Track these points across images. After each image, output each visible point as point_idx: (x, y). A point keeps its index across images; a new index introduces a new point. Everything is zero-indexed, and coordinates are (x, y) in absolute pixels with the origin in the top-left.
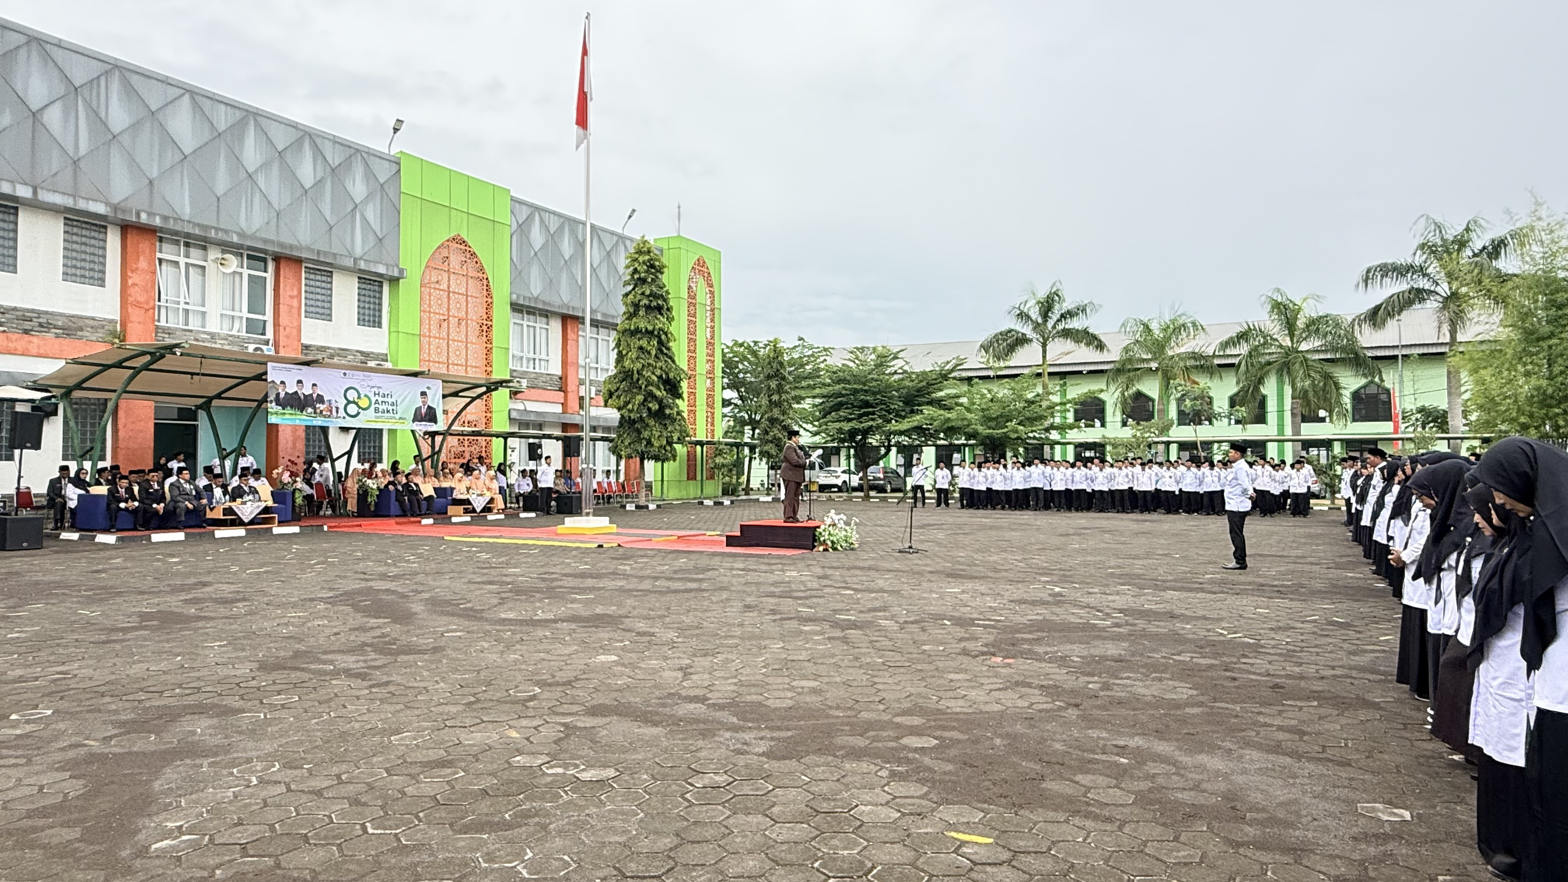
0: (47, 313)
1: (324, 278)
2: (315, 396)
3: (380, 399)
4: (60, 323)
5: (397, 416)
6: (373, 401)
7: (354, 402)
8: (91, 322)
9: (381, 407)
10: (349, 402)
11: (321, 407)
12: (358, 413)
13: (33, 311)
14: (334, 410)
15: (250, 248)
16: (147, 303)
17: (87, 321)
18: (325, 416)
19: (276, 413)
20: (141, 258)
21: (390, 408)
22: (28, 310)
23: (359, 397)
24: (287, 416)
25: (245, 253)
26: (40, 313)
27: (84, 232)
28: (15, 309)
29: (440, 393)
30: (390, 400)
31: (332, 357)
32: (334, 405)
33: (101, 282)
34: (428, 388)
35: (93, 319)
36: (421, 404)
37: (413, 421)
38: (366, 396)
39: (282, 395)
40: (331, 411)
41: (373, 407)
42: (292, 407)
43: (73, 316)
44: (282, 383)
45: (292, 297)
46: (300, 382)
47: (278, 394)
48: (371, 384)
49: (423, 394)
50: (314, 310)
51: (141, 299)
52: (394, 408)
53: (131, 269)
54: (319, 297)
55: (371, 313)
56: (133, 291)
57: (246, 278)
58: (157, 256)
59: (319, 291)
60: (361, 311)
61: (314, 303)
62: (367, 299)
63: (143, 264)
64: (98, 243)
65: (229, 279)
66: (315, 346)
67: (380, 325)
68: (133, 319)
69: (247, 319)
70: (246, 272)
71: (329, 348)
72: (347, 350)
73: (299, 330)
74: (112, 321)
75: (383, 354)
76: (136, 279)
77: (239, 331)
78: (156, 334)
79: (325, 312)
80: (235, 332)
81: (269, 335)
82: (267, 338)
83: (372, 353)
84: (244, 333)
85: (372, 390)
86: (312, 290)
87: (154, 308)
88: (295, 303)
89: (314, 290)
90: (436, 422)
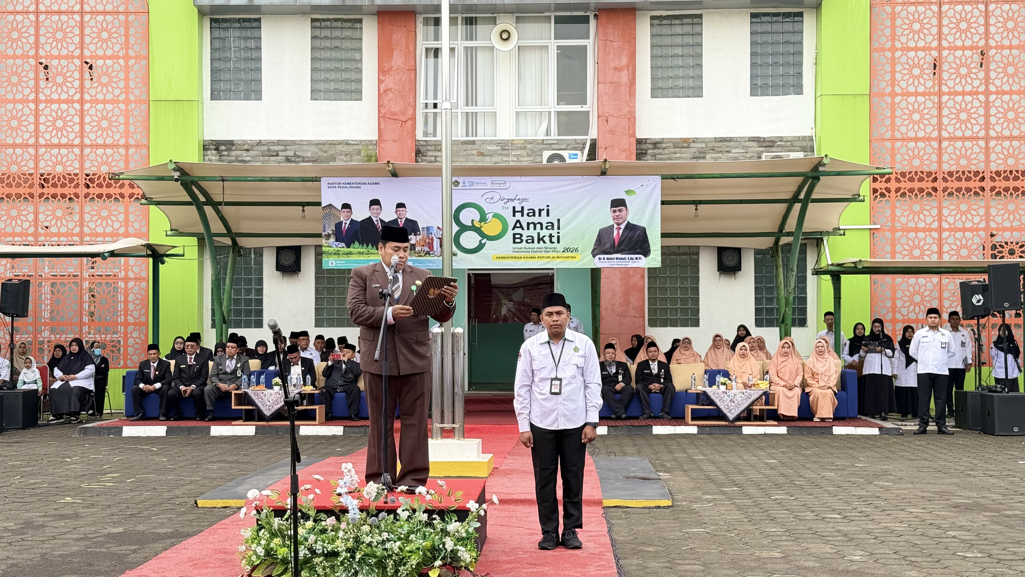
0: (293, 143)
1: (688, 29)
2: (402, 222)
3: (525, 220)
4: (309, 154)
5: (560, 247)
7: (473, 228)
8: (345, 148)
9: (525, 233)
10: (463, 228)
11: (413, 239)
12: (481, 247)
13: (279, 143)
14: (436, 243)
15: (559, 7)
16: (404, 112)
17: (339, 147)
18: (419, 254)
19: (337, 254)
20: (395, 53)
21: (545, 233)
22: (272, 143)
23: (483, 219)
24: (353, 258)
25: (553, 15)
26: (285, 144)
27: (337, 33)
28: (260, 143)
29: (657, 197)
30: (544, 219)
32: (436, 234)
33: (356, 95)
34: (629, 192)
35: (347, 143)
36: (611, 222)
37: (594, 253)
38: (496, 216)
39: (346, 224)
40: (431, 246)
41: (510, 233)
42: (361, 243)
43: (324, 143)
44: (346, 206)
45: (618, 69)
46: (375, 202)
47: (339, 225)
48: (507, 195)
49: (618, 204)
50: (670, 83)
51: (396, 108)
52: (554, 233)
53: (382, 71)
54: (680, 62)
55: (781, 71)
56: (386, 99)
57: (553, 53)
58: (422, 45)
59: (679, 51)
60: (759, 71)
61: (671, 73)
62: (770, 49)
63: (398, 60)
64: (354, 44)
65: (531, 59)
66: (669, 140)
67: (798, 89)
68: (386, 136)
69: (559, 113)
70: (553, 44)
71: (695, 140)
72: (730, 140)
73: (632, 119)
74: (370, 143)
75: (804, 138)
76: (390, 82)
77: (548, 133)
78: (418, 152)
79: (691, 83)
80: (541, 136)
81: (593, 133)
82: (588, 139)
83: (781, 139)
84: (554, 136)
85: (511, 205)
86: (665, 51)
87: (414, 118)
88: (624, 77)
89: (670, 51)
90: (646, 252)
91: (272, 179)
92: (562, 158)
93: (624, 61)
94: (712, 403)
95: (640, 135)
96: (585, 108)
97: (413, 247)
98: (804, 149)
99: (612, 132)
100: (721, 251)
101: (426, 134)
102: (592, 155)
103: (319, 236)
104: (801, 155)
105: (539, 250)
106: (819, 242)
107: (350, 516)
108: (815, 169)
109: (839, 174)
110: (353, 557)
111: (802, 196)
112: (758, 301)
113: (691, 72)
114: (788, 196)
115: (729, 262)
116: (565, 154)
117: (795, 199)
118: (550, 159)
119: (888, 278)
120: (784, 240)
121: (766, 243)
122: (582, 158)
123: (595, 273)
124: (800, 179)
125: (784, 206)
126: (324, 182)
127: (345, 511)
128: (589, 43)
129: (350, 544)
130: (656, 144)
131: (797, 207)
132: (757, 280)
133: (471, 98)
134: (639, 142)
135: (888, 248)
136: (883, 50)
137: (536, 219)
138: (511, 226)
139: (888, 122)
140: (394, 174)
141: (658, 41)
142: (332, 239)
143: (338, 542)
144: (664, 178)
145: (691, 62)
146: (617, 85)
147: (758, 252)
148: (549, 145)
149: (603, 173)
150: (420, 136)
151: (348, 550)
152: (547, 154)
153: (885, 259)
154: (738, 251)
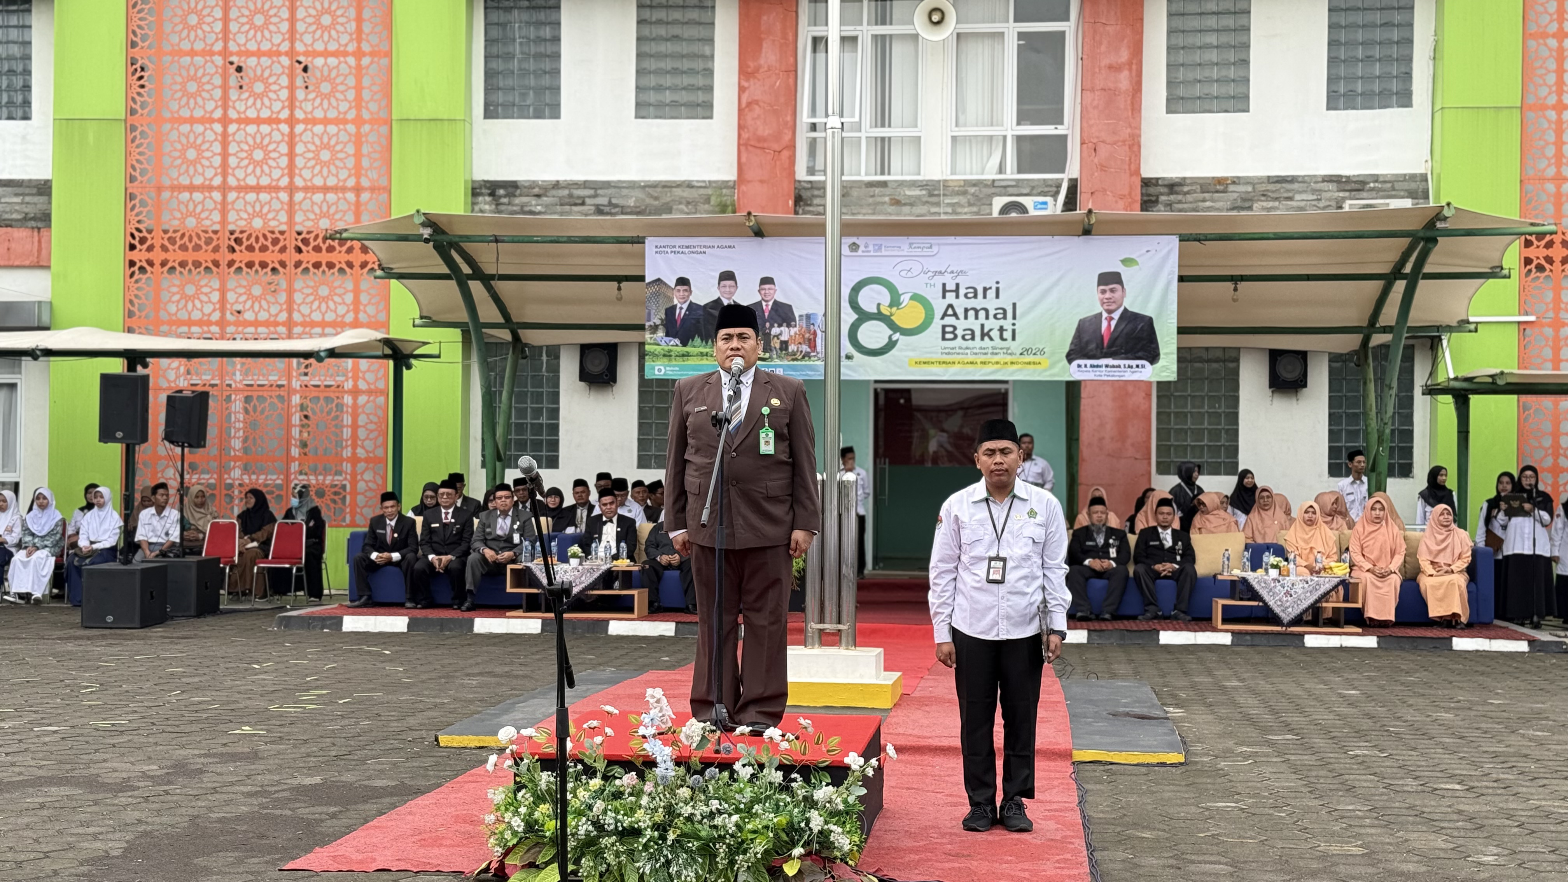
0: (607, 185)
2: (767, 307)
3: (960, 305)
4: (631, 202)
5: (1016, 346)
6: (939, 306)
7: (879, 316)
8: (687, 193)
9: (961, 325)
10: (863, 317)
11: (787, 333)
12: (891, 345)
13: (586, 184)
16: (777, 137)
17: (678, 192)
18: (793, 356)
19: (667, 355)
20: (765, 45)
21: (992, 324)
22: (576, 185)
23: (895, 302)
24: (691, 362)
26: (595, 186)
27: (677, 15)
28: (557, 185)
29: (1172, 269)
30: (992, 304)
31: (1245, 204)
33: (704, 109)
34: (1127, 262)
35: (689, 185)
36: (1098, 309)
37: (1071, 357)
38: (916, 297)
39: (682, 310)
40: (812, 344)
41: (937, 324)
42: (705, 339)
43: (654, 185)
44: (683, 281)
46: (727, 276)
47: (671, 311)
48: (933, 265)
49: (1110, 279)
50: (1198, 90)
51: (764, 131)
52: (1007, 324)
53: (745, 72)
54: (1213, 56)
55: (1377, 70)
56: (749, 117)
57: (1011, 45)
58: (806, 33)
59: (1212, 39)
60: (1342, 71)
61: (1198, 74)
62: (1360, 36)
63: (769, 56)
64: (701, 32)
65: (979, 53)
66: (1195, 181)
67: (1405, 99)
68: (749, 175)
69: (1019, 139)
70: (1012, 30)
71: (1236, 181)
72: (1293, 180)
73: (1134, 145)
74: (724, 184)
75: (1413, 177)
76: (756, 90)
77: (1001, 170)
78: (799, 200)
79: (1231, 89)
80: (991, 174)
81: (1073, 170)
82: (1064, 178)
83: (1376, 178)
84: (1011, 174)
85: (939, 281)
86: (1192, 40)
87: (792, 146)
88: (1124, 80)
89: (1197, 40)
90: (1153, 356)
91: (571, 240)
92: (1022, 209)
93: (1124, 55)
94: (1255, 595)
95: (1147, 172)
96: (1060, 130)
97: (784, 345)
98: (1412, 195)
99: (1103, 168)
100: (1275, 356)
101: (811, 171)
102: (1070, 203)
103: (641, 328)
104: (1407, 203)
105: (984, 351)
106: (1434, 344)
107: (659, 771)
108: (1431, 224)
109: (1469, 233)
110: (663, 838)
111: (1408, 269)
112: (1333, 435)
113: (1232, 73)
114: (1385, 269)
115: (1288, 373)
116: (1028, 201)
117: (1396, 274)
118: (1005, 209)
119: (1547, 401)
120: (1377, 339)
121: (1349, 343)
122: (1054, 207)
123: (1073, 389)
124: (1405, 242)
125: (1379, 284)
126: (651, 244)
127: (651, 763)
128: (1069, 28)
129: (659, 817)
130: (1173, 186)
131: (1400, 286)
132: (1333, 402)
133: (883, 117)
134: (1147, 183)
135: (1548, 353)
136: (1544, 35)
137: (979, 303)
138: (939, 312)
139: (1551, 151)
140: (759, 233)
141: (1179, 23)
142: (661, 334)
143: (640, 814)
144: (1183, 239)
145: (1231, 56)
146: (1111, 93)
147: (1334, 358)
148: (1003, 188)
149: (1087, 232)
150: (801, 174)
151: (656, 827)
152: (999, 203)
153: (1543, 371)
154: (1303, 356)
